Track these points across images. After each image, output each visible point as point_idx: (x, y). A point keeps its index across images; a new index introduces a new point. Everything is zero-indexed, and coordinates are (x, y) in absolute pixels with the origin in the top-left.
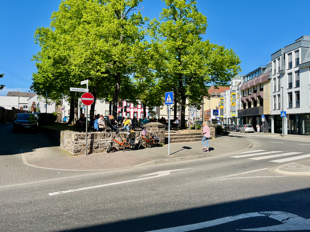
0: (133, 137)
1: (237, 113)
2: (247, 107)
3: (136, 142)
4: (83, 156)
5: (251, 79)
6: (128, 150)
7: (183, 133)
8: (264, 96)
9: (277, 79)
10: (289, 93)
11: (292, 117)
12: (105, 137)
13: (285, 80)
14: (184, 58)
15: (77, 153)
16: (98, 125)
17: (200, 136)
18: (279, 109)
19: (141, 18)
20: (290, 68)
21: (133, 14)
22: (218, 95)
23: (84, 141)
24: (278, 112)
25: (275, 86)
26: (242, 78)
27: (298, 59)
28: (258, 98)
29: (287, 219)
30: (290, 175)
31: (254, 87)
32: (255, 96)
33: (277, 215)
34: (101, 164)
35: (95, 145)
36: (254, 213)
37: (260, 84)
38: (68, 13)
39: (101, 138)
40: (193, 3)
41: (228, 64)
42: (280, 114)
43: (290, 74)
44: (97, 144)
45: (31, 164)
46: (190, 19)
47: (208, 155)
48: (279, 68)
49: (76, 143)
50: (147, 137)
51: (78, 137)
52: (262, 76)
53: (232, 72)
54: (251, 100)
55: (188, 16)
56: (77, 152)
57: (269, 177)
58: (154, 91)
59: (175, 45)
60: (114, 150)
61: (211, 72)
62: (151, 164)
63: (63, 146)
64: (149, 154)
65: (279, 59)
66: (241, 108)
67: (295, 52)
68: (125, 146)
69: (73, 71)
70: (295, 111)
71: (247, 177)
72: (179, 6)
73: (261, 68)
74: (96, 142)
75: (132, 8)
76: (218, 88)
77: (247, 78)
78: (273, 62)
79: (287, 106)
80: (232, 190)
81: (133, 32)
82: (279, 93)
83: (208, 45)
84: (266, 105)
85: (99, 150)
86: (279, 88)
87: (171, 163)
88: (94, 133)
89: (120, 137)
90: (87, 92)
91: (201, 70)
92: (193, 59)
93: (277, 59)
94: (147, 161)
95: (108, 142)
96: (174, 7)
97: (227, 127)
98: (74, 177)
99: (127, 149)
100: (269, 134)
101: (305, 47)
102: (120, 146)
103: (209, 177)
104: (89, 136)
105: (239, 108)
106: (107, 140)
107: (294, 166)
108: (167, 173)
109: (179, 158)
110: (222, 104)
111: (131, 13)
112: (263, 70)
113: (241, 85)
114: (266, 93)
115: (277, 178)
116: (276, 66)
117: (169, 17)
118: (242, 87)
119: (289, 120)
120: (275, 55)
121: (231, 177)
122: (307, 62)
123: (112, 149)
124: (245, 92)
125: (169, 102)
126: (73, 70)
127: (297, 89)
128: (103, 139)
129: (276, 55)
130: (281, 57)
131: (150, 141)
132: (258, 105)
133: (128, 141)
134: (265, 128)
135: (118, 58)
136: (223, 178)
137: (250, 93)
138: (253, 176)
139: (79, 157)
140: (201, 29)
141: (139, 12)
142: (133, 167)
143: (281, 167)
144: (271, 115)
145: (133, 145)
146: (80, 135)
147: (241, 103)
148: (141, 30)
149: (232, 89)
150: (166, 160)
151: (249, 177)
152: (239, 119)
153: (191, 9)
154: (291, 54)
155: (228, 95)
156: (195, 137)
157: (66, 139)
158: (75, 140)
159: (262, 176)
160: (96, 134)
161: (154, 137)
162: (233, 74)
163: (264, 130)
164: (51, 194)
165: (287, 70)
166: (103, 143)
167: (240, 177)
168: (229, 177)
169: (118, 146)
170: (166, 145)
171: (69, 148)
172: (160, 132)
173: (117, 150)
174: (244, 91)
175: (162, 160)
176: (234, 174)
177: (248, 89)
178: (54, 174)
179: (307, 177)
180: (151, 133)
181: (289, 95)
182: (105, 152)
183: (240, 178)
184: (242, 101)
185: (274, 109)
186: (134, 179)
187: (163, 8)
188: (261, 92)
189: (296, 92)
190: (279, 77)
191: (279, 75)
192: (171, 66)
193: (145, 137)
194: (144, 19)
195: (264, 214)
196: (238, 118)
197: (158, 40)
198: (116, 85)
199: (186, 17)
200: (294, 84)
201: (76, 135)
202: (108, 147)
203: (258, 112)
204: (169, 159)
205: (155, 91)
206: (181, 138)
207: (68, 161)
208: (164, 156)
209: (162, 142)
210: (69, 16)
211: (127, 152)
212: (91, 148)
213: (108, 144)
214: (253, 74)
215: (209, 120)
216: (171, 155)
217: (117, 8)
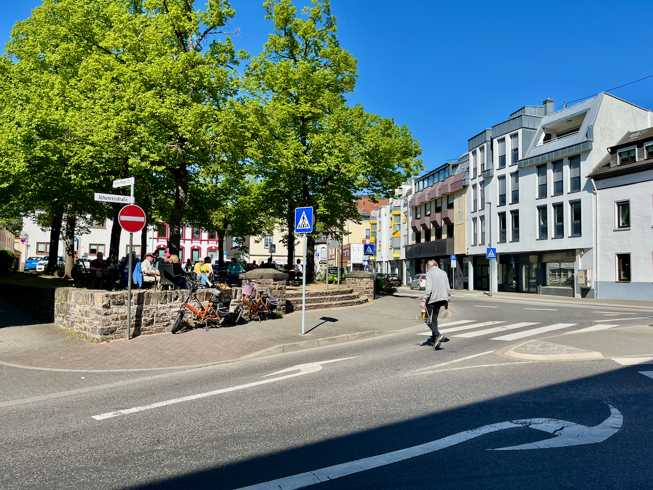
0: (227, 300)
1: (403, 251)
2: (423, 240)
3: (232, 310)
4: (123, 341)
5: (430, 185)
6: (214, 326)
7: (317, 291)
8: (455, 218)
9: (479, 188)
10: (500, 214)
11: (504, 258)
12: (168, 299)
13: (493, 189)
14: (315, 140)
15: (108, 335)
16: (143, 276)
17: (348, 297)
18: (483, 243)
19: (232, 52)
20: (502, 166)
21: (214, 41)
22: (364, 215)
23: (123, 310)
24: (480, 250)
25: (475, 201)
26: (413, 183)
27: (516, 150)
28: (443, 222)
29: (561, 429)
30: (535, 360)
31: (436, 200)
32: (438, 217)
33: (541, 424)
34: (169, 356)
35: (145, 318)
36: (503, 423)
37: (448, 196)
38: (62, 28)
39: (159, 302)
40: (330, 30)
41: (399, 155)
42: (486, 253)
43: (502, 178)
44: (151, 316)
45: (9, 362)
46: (324, 61)
47: (377, 333)
48: (483, 166)
49: (106, 314)
50: (252, 298)
51: (110, 301)
52: (450, 181)
53: (403, 171)
54: (431, 226)
55: (320, 54)
56: (109, 332)
57: (502, 364)
58: (249, 204)
59: (296, 111)
60: (185, 327)
61: (368, 169)
62: (273, 353)
63: (65, 322)
64: (262, 334)
65: (482, 149)
66: (412, 242)
67: (511, 137)
68: (210, 318)
69: (74, 156)
70: (510, 247)
71: (467, 367)
72: (304, 32)
73: (449, 165)
74: (149, 312)
75: (212, 28)
76: (377, 202)
77: (422, 182)
78: (471, 153)
79: (497, 239)
80: (450, 388)
81: (216, 78)
82: (481, 213)
83: (361, 114)
84: (460, 236)
85: (155, 328)
86: (483, 204)
87: (312, 349)
88: (144, 292)
89: (196, 300)
90: (132, 204)
91: (349, 166)
92: (334, 142)
93: (478, 149)
94: (265, 348)
95: (173, 310)
96: (291, 34)
97: (384, 279)
98: (121, 383)
99: (212, 324)
100: (464, 292)
101: (530, 128)
102: (199, 318)
103: (399, 370)
104: (135, 298)
105: (406, 240)
106: (170, 307)
107: (538, 346)
108: (315, 367)
109: (326, 338)
110: (374, 234)
111: (210, 38)
112: (452, 168)
113: (412, 195)
114: (459, 212)
115: (516, 365)
116: (476, 161)
117: (280, 52)
118: (413, 200)
119: (499, 265)
120: (475, 142)
121: (439, 368)
122: (533, 157)
123: (182, 326)
124: (419, 209)
125: (305, 228)
126: (76, 153)
127: (514, 207)
128: (163, 305)
129: (477, 141)
130: (485, 145)
131: (258, 308)
132: (444, 236)
133: (215, 308)
134: (456, 282)
135: (190, 132)
136: (425, 371)
137: (428, 213)
138: (476, 365)
139: (112, 343)
140: (345, 83)
141: (229, 40)
142: (240, 359)
143: (515, 347)
144: (467, 256)
145: (225, 315)
146: (114, 296)
147: (411, 231)
148: (233, 76)
149: (394, 203)
150: (301, 343)
151: (469, 367)
152: (408, 263)
153: (325, 40)
154: (503, 140)
155: (386, 215)
156: (340, 299)
157: (77, 306)
158: (104, 306)
159: (491, 364)
160: (149, 294)
161: (267, 299)
162: (404, 174)
163: (456, 284)
164: (98, 418)
165: (497, 170)
166: (163, 314)
167: (455, 367)
168: (435, 369)
169: (194, 319)
170: (288, 315)
171: (86, 324)
172: (277, 288)
173: (191, 328)
174: (416, 208)
175: (294, 343)
176: (441, 362)
177: (425, 204)
178: (73, 381)
179: (566, 362)
180: (261, 291)
181: (500, 218)
182: (168, 333)
183: (455, 369)
184: (414, 228)
185: (473, 244)
186: (256, 380)
187: (270, 33)
188: (450, 211)
189: (512, 212)
190: (483, 184)
191: (482, 179)
192: (289, 154)
193: (248, 300)
194: (238, 55)
195: (521, 424)
196: (405, 260)
197: (258, 98)
198: (178, 191)
199: (317, 55)
200: (509, 196)
201: (107, 296)
202: (173, 322)
203: (444, 250)
204: (308, 341)
205: (251, 204)
206: (315, 301)
207: (91, 354)
208: (295, 336)
209: (280, 309)
210: (63, 34)
211: (213, 331)
212: (138, 324)
213: (173, 315)
214: (433, 175)
215: (348, 265)
216: (306, 334)
217: (184, 27)
